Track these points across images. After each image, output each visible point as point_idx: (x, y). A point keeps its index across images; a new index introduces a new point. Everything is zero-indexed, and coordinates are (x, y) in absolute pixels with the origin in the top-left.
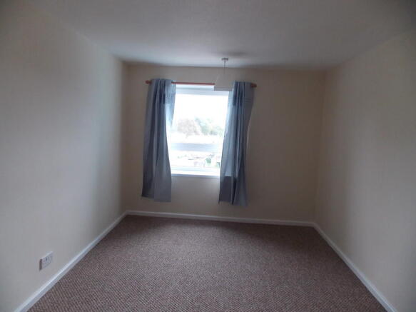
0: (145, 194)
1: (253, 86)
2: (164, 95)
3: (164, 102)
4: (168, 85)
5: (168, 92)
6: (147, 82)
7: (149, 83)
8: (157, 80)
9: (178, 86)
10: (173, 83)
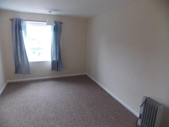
0: (16, 72)
1: (61, 23)
2: (21, 26)
3: (21, 30)
4: (22, 22)
5: (23, 25)
6: (11, 20)
7: (12, 20)
8: (16, 19)
9: (27, 22)
10: (24, 20)
